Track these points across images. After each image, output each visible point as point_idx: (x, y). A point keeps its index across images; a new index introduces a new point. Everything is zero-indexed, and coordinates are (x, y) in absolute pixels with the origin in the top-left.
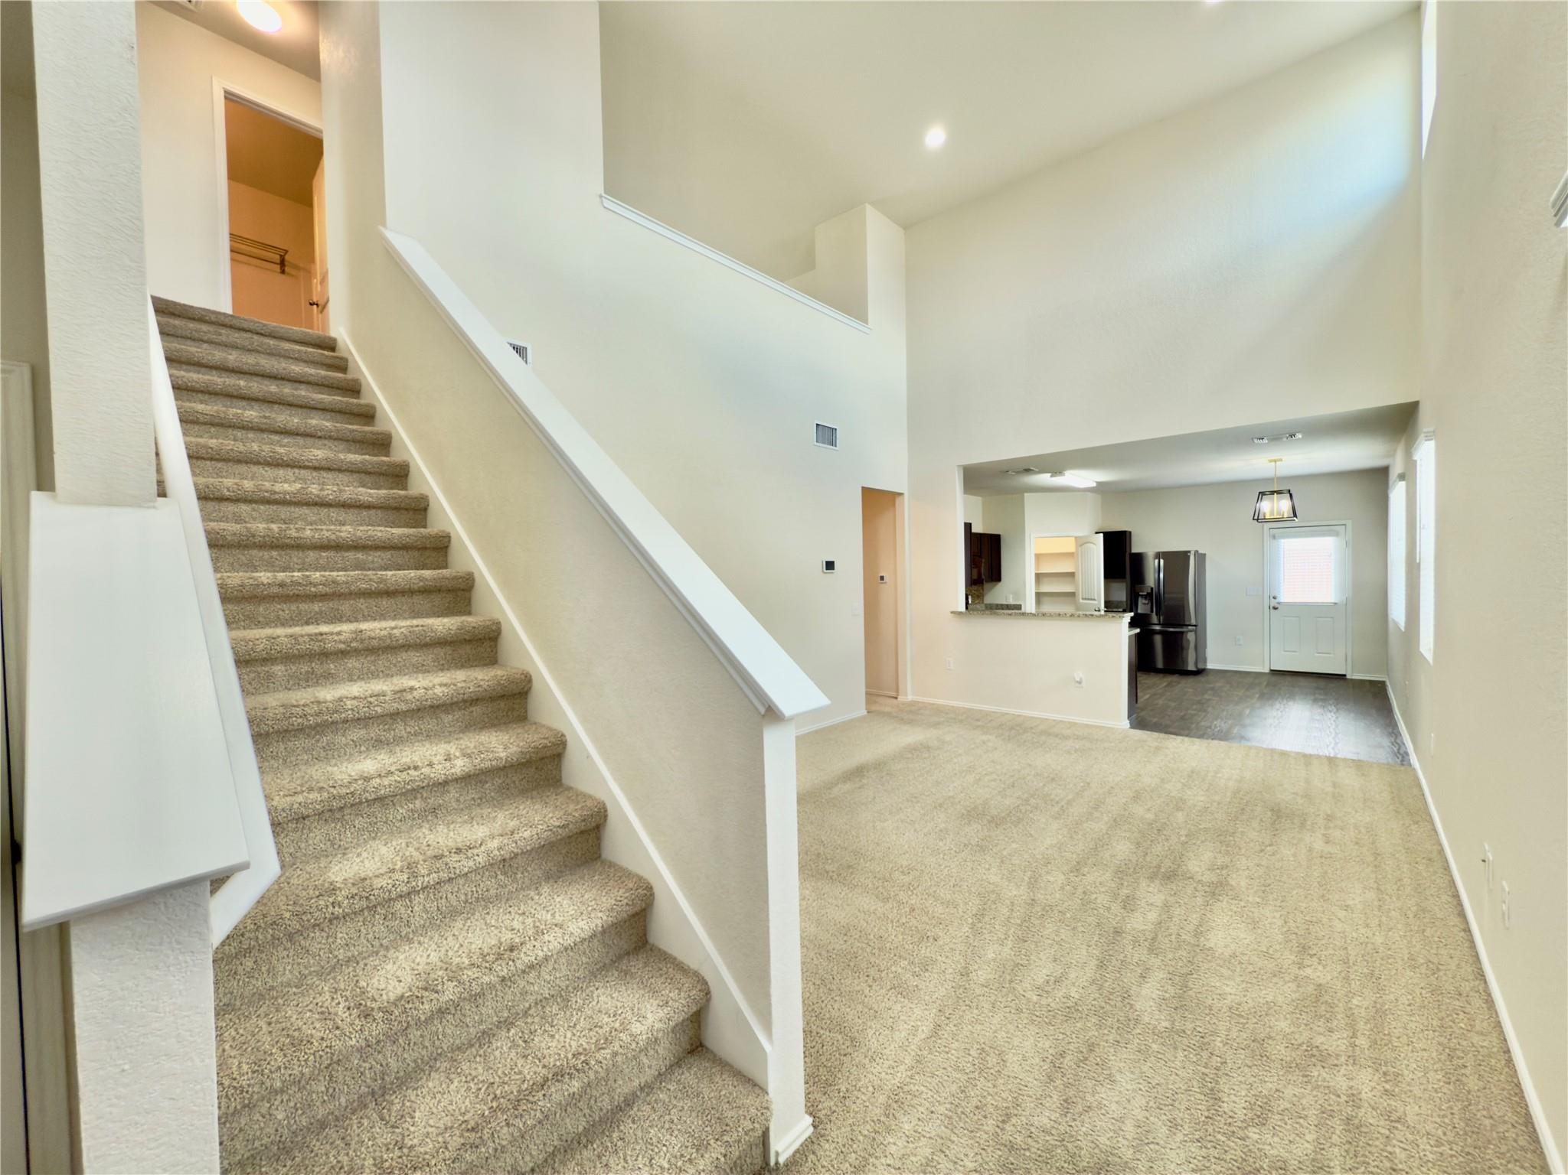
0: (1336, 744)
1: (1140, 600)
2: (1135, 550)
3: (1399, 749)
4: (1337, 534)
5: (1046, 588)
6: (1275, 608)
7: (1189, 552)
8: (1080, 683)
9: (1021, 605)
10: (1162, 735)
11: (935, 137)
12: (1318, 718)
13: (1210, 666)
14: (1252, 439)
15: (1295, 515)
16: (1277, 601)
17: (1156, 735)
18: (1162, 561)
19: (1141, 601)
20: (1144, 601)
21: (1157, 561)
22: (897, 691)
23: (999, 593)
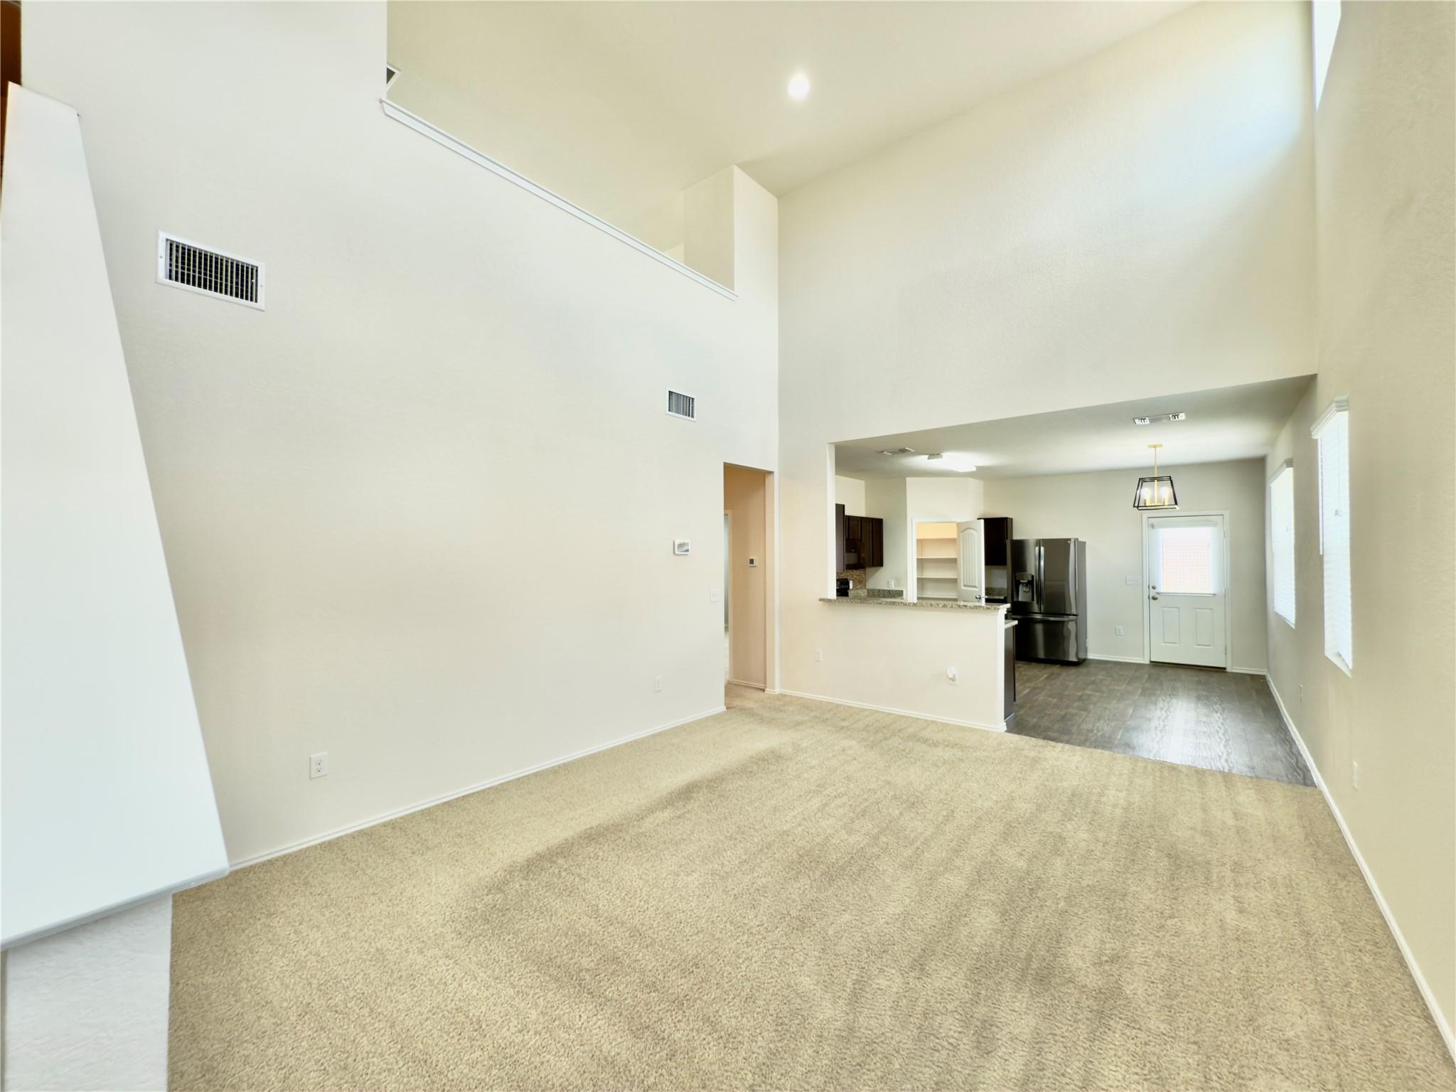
0: (1228, 754)
1: (1021, 587)
2: (1016, 537)
3: (1297, 763)
4: (1214, 524)
5: (930, 574)
6: (1154, 598)
7: (1070, 540)
8: (953, 680)
9: (902, 591)
10: (1041, 742)
11: (799, 86)
12: (1205, 719)
13: (1091, 656)
14: (1134, 419)
15: (1176, 503)
16: (1156, 590)
17: (1033, 741)
18: (1042, 549)
19: (1021, 589)
20: (1025, 589)
21: (1037, 548)
22: (765, 683)
23: (881, 579)
